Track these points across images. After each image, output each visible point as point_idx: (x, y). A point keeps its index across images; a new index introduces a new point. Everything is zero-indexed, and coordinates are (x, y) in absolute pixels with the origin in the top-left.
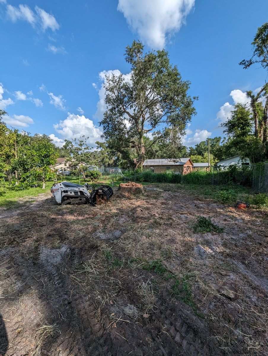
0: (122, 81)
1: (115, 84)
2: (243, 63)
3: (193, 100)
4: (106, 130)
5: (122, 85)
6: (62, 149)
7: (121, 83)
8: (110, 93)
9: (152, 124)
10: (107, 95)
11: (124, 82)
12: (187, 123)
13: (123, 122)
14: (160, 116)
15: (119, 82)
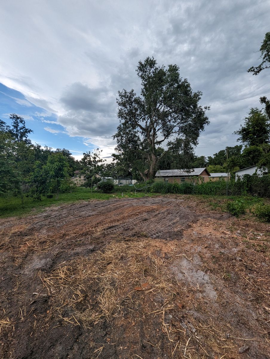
0: (133, 96)
1: (127, 99)
2: (252, 70)
3: (204, 110)
4: (120, 143)
5: (133, 100)
6: (81, 162)
7: (132, 98)
8: (123, 108)
9: (164, 135)
10: (120, 110)
11: (135, 97)
12: (200, 133)
13: (137, 135)
14: (172, 127)
15: (130, 97)
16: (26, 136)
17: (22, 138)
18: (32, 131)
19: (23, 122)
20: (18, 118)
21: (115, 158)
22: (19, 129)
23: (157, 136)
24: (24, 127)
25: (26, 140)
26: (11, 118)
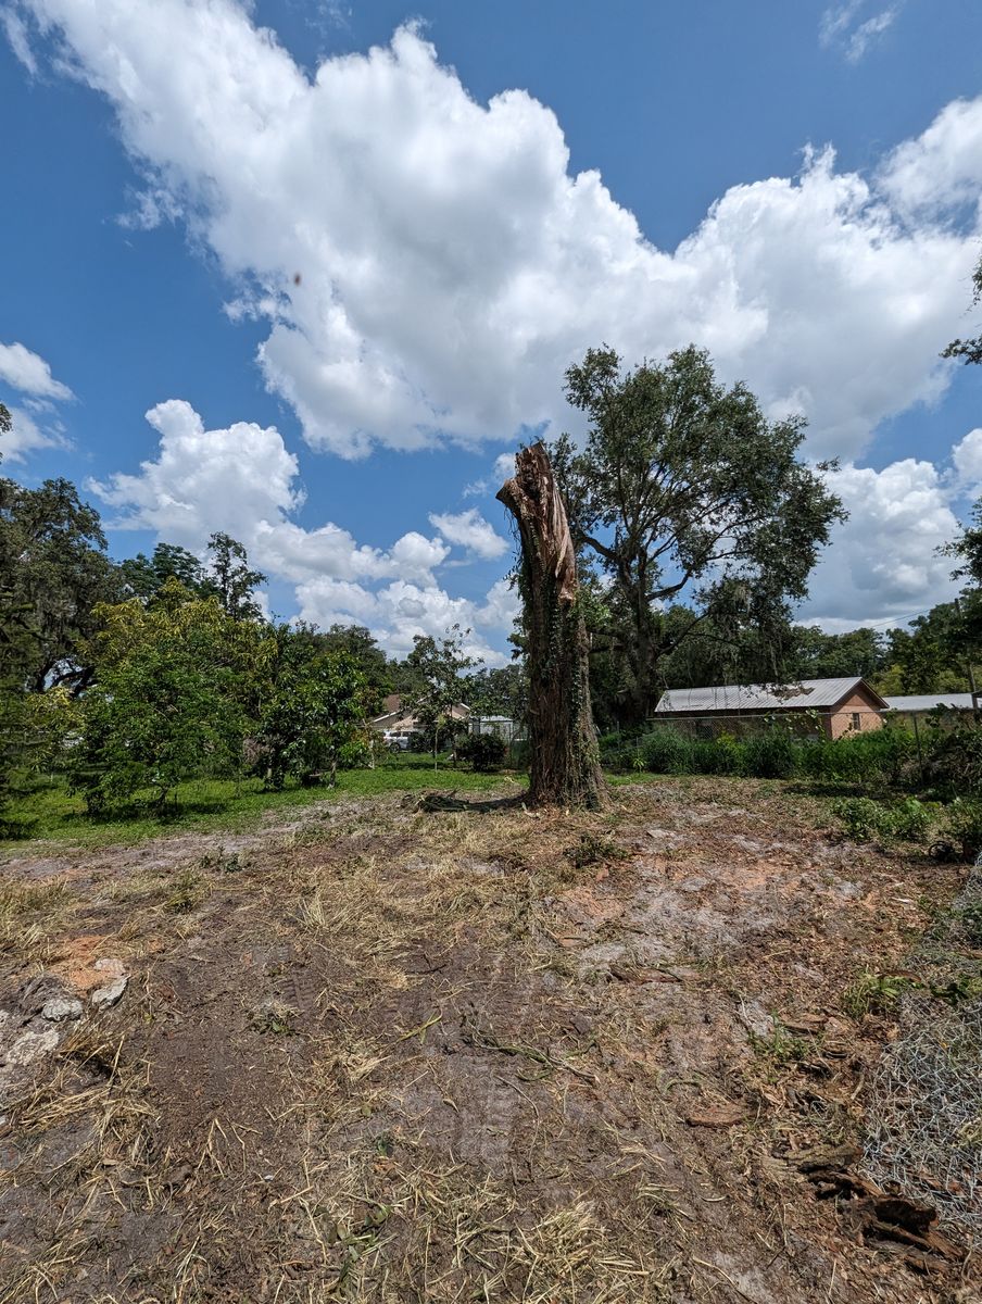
0: (568, 453)
2: (956, 351)
3: (816, 474)
5: (569, 463)
6: (405, 665)
7: (565, 458)
9: (686, 565)
11: (575, 454)
12: (817, 552)
13: (588, 569)
14: (709, 540)
15: (558, 457)
16: (249, 593)
17: (237, 601)
18: (263, 578)
19: (242, 554)
20: (229, 543)
21: (520, 649)
22: (229, 574)
23: (659, 570)
24: (243, 569)
25: (248, 606)
26: (210, 545)
